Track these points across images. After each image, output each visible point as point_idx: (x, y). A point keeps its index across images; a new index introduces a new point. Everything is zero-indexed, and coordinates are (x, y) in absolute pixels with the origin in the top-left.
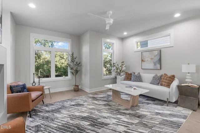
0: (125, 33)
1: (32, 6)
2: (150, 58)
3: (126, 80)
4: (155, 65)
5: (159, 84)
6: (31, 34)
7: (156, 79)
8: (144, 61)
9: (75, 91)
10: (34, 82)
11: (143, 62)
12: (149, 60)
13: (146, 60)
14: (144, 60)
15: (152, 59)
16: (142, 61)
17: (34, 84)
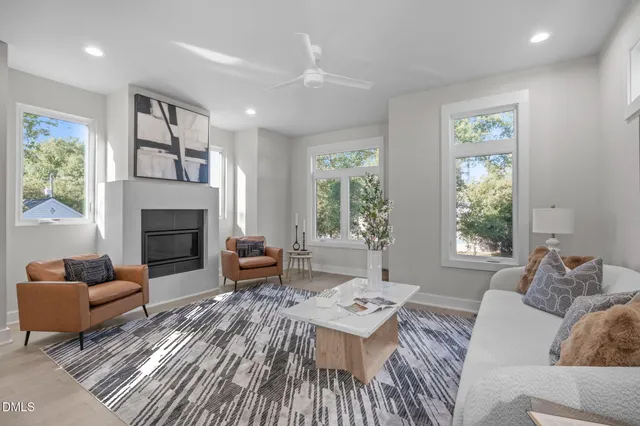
10: (296, 242)
17: (296, 247)
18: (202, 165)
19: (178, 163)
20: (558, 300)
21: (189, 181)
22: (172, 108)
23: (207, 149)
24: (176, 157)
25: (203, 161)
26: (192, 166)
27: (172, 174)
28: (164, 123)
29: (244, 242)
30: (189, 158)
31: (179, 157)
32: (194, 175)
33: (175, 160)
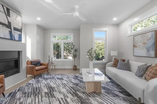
0: (115, 19)
1: (39, 19)
2: (143, 42)
3: (113, 67)
4: (148, 51)
5: (142, 76)
6: (51, 34)
7: (140, 70)
8: (136, 47)
9: (74, 70)
10: (49, 61)
11: (134, 48)
12: (142, 45)
13: (138, 45)
14: (136, 45)
15: (144, 44)
16: (134, 46)
17: (49, 62)
18: (19, 34)
19: (11, 32)
20: (125, 67)
21: (15, 40)
22: (8, 10)
23: (22, 29)
24: (10, 30)
25: (20, 33)
26: (16, 34)
27: (8, 36)
28: (5, 15)
29: (34, 62)
30: (15, 31)
31: (11, 30)
32: (17, 38)
33: (9, 31)
